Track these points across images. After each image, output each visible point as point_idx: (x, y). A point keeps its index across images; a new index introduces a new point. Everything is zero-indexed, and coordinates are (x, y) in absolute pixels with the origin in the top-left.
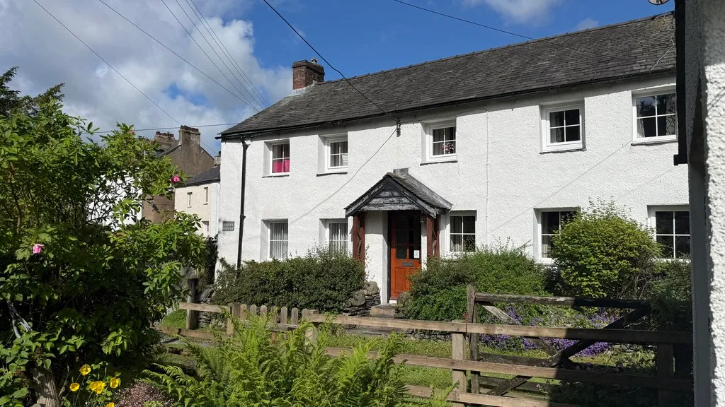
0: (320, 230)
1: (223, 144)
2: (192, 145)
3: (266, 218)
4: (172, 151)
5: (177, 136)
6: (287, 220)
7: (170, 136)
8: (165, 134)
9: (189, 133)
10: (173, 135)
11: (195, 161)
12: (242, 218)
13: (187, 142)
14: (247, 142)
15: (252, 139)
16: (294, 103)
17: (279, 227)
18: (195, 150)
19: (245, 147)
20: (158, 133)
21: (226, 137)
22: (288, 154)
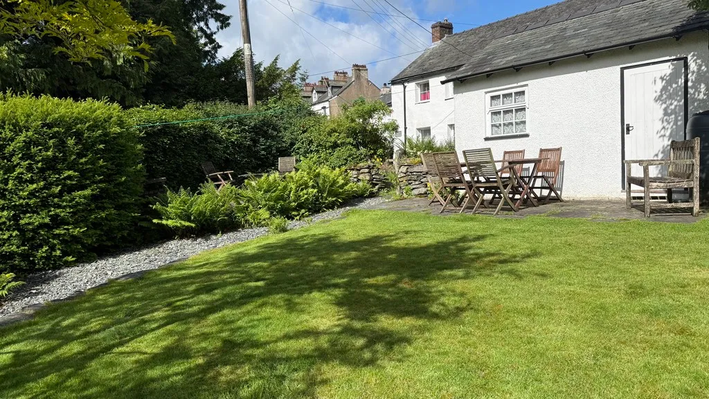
0: (448, 130)
1: (392, 86)
2: (362, 80)
3: (419, 127)
4: (348, 86)
5: (350, 73)
6: (430, 128)
7: (345, 73)
8: (341, 73)
9: (359, 70)
10: (346, 73)
11: (365, 92)
12: (406, 128)
13: (358, 77)
14: (406, 84)
15: (408, 82)
16: (433, 54)
17: (426, 131)
18: (365, 84)
19: (405, 87)
20: (336, 73)
21: (394, 82)
22: (428, 89)
